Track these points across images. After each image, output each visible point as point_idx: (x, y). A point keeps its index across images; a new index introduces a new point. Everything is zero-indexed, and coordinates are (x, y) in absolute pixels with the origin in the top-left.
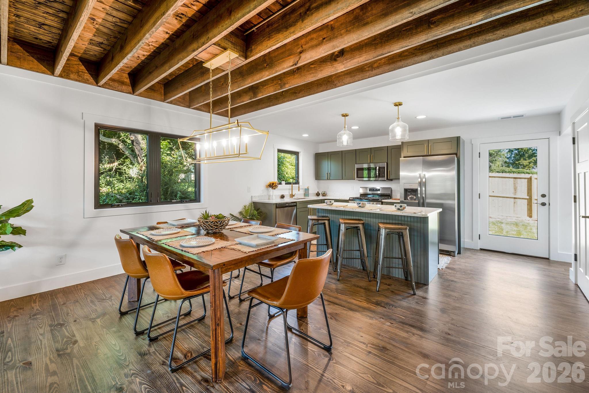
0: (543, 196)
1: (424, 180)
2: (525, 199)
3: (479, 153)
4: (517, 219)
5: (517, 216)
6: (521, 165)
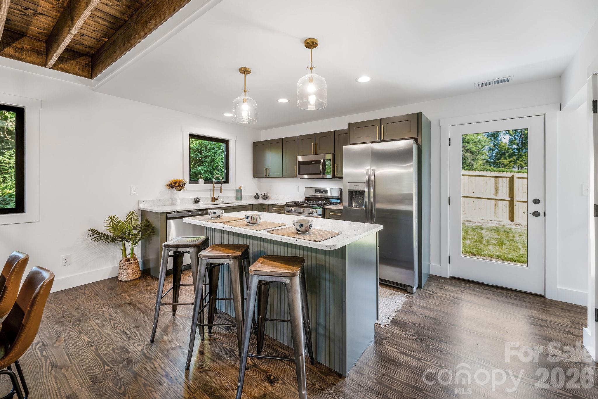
0: (536, 201)
1: (373, 178)
2: (507, 200)
3: (450, 139)
4: (498, 223)
5: (498, 220)
6: (502, 164)
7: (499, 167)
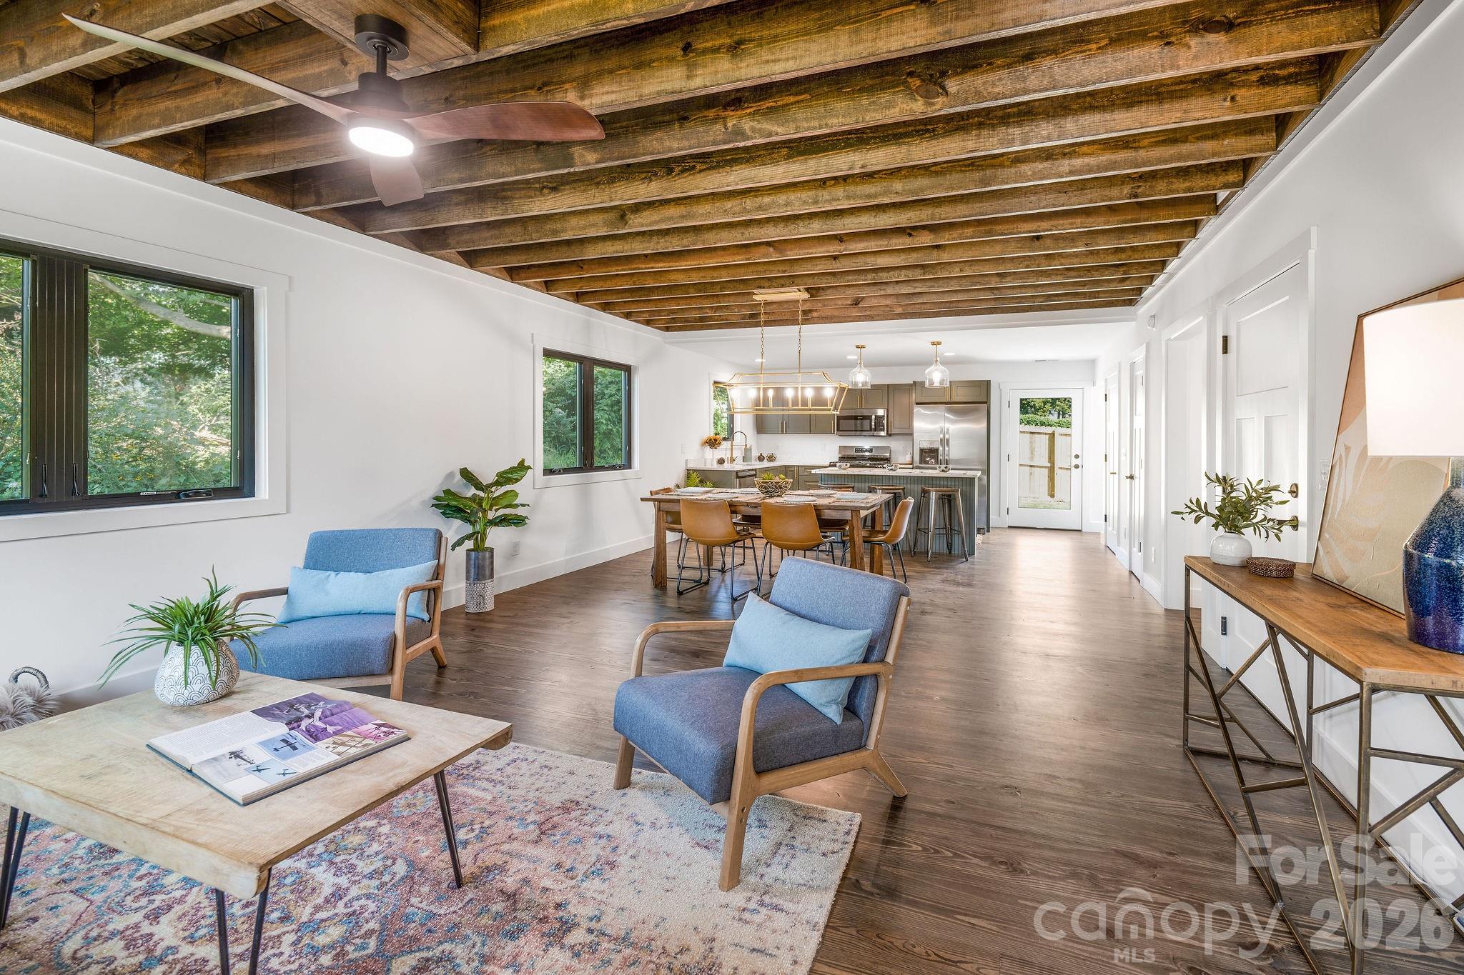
0: (1077, 457)
1: (947, 436)
2: (1045, 467)
3: (1009, 401)
6: (1031, 407)
7: (1027, 413)
